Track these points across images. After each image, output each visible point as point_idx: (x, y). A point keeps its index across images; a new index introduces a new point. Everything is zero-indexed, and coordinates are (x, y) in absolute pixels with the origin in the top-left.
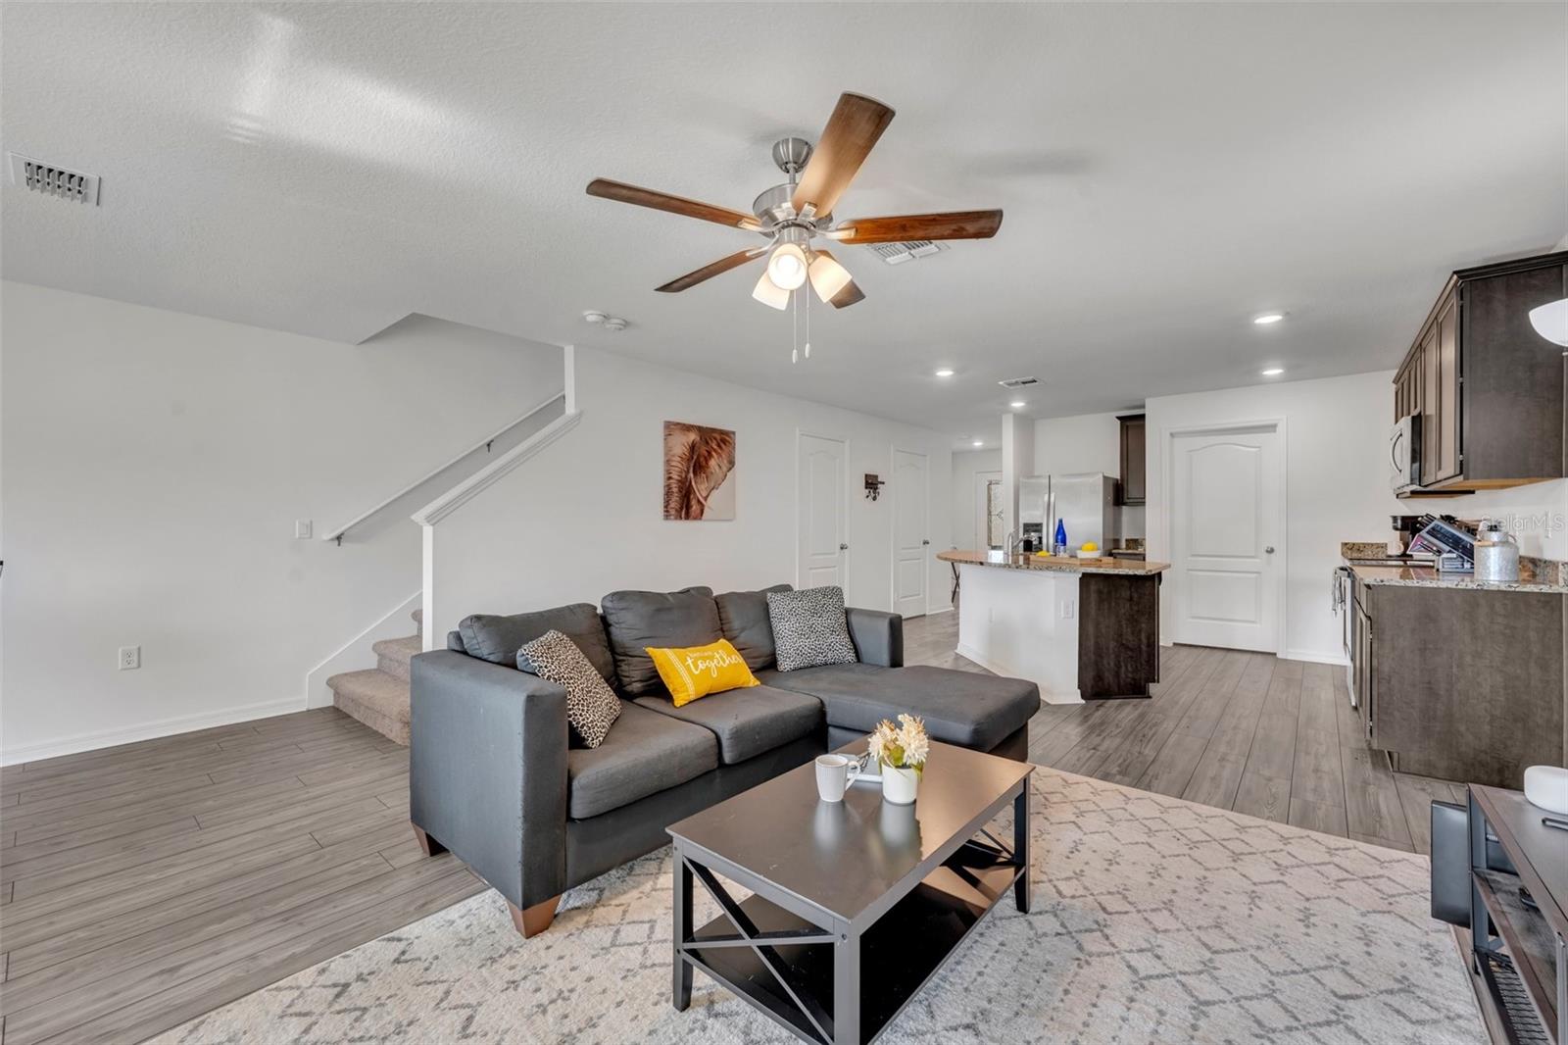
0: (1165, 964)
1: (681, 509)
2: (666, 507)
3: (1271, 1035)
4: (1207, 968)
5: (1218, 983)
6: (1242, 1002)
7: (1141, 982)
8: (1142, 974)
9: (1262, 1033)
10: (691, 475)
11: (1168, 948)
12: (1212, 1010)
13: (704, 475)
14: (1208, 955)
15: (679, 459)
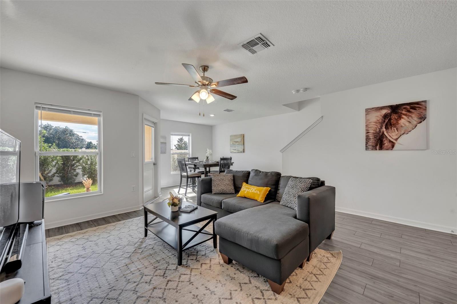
0: (143, 282)
1: (376, 145)
2: (366, 145)
3: (110, 289)
4: (135, 291)
5: (130, 290)
6: (121, 291)
7: (142, 275)
8: (144, 276)
9: (112, 289)
10: (384, 129)
11: (148, 287)
12: (125, 283)
13: (395, 129)
14: (138, 294)
15: (374, 124)
